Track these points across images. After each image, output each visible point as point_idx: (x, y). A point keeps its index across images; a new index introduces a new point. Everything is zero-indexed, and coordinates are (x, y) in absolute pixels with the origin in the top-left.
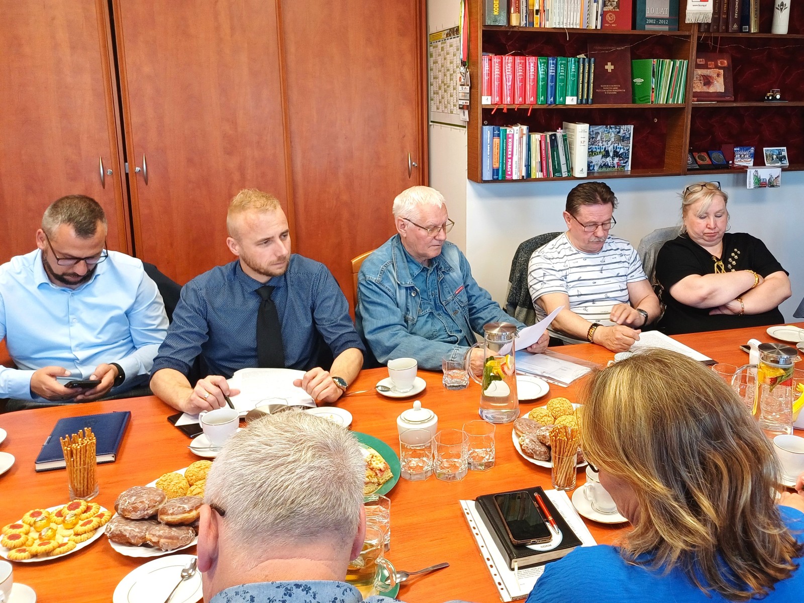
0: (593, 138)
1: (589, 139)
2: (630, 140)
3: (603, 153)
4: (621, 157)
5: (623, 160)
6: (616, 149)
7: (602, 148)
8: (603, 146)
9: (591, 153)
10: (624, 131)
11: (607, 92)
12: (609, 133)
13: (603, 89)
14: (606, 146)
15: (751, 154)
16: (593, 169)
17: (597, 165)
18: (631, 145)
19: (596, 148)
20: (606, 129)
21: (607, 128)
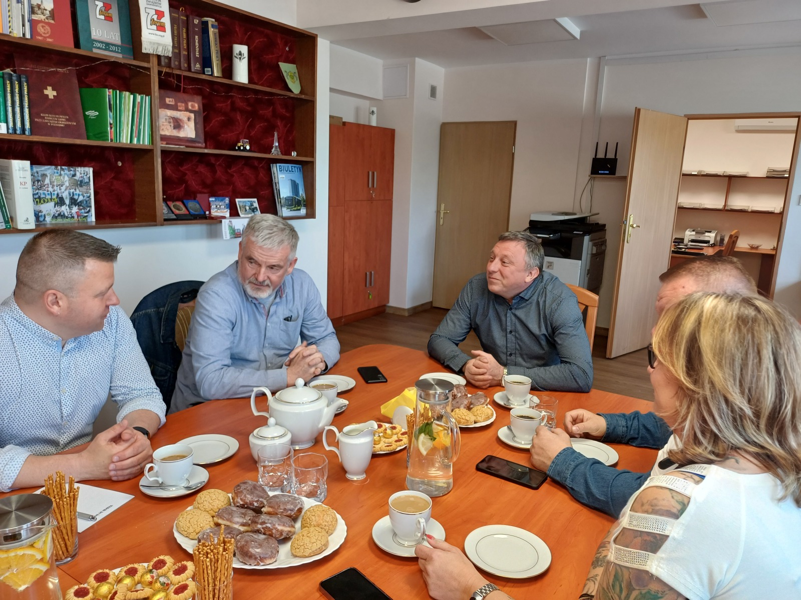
0: (38, 181)
1: (34, 183)
2: (89, 185)
3: (56, 200)
4: (81, 206)
5: (84, 208)
6: (73, 195)
7: (54, 194)
8: (54, 191)
9: (38, 200)
10: (81, 174)
11: (50, 123)
12: (60, 175)
13: (45, 119)
14: (59, 191)
15: (226, 205)
16: (44, 220)
17: (49, 214)
18: (92, 191)
19: (44, 194)
20: (56, 171)
21: (56, 168)
